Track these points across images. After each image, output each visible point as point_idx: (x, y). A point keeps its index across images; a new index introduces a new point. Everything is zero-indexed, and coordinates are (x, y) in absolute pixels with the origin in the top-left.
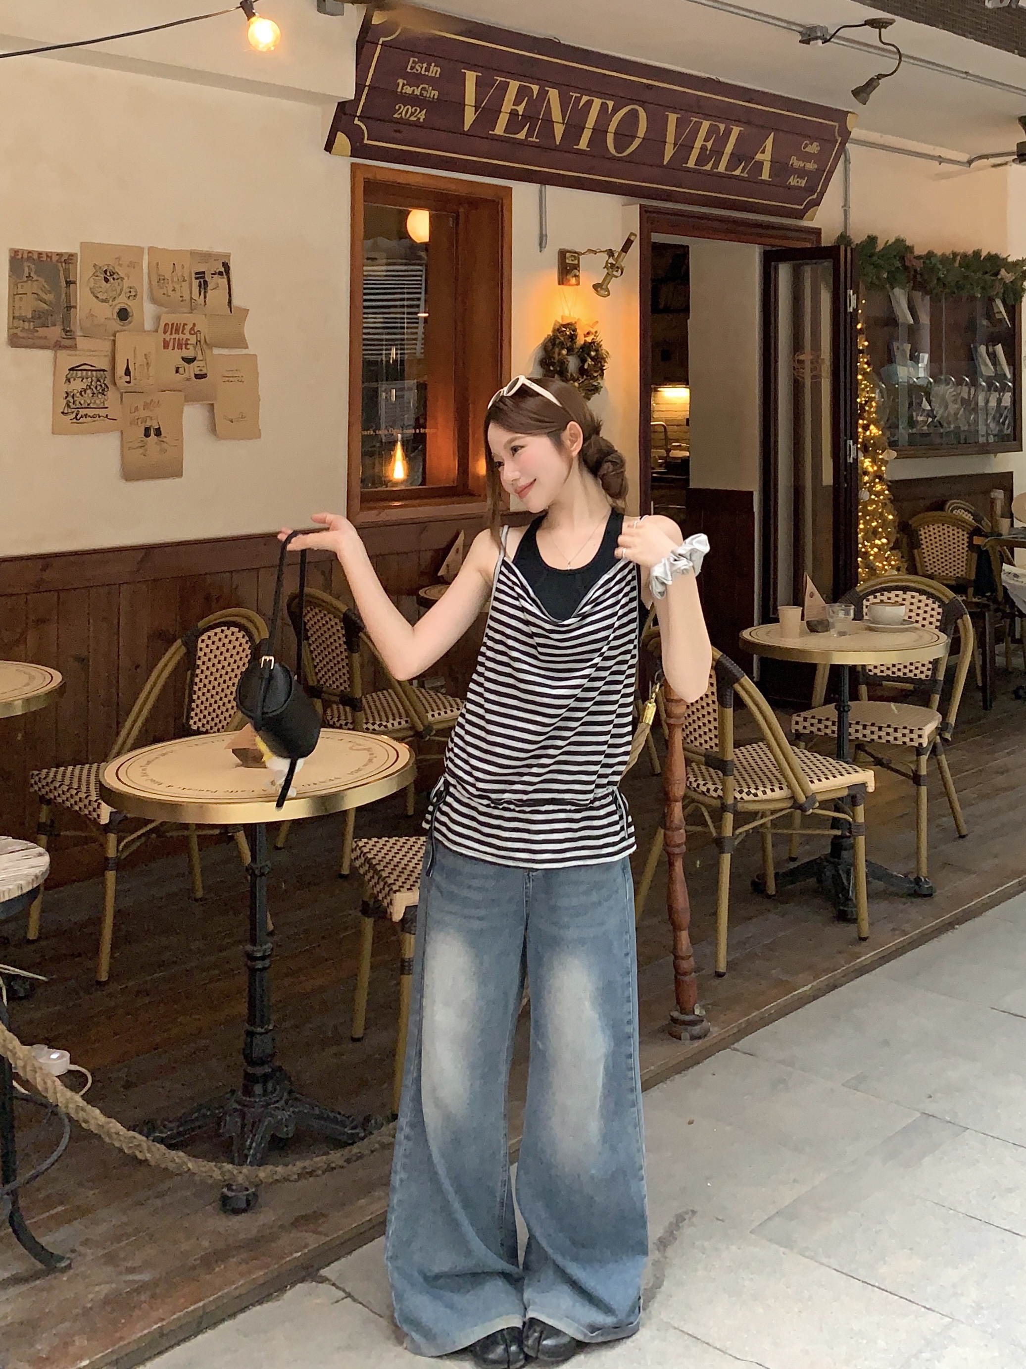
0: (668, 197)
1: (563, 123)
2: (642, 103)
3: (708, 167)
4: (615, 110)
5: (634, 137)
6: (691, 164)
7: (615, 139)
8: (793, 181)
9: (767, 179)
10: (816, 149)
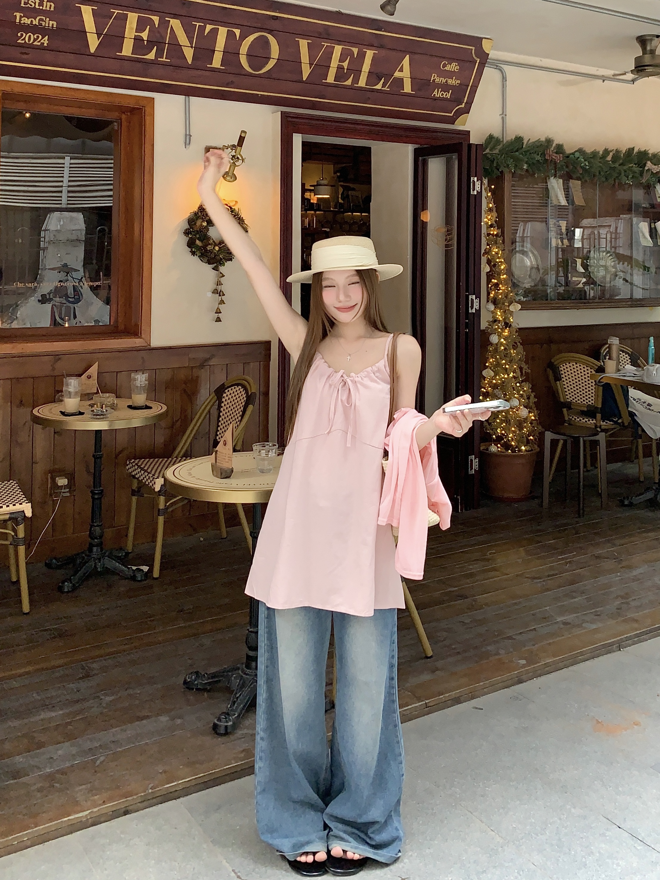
1: (191, 47)
2: (270, 31)
3: (347, 82)
4: (243, 37)
5: (268, 58)
6: (331, 79)
7: (249, 60)
8: (438, 94)
9: (410, 91)
10: (456, 68)
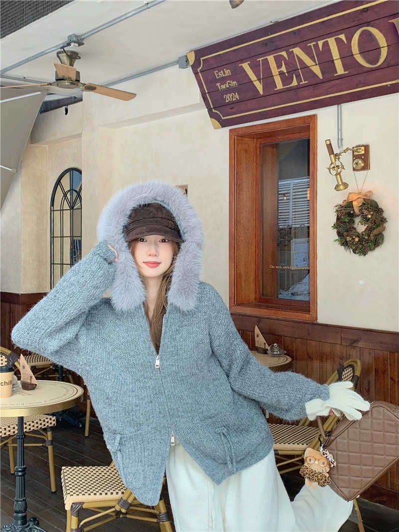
1: (316, 65)
2: (368, 24)
4: (349, 39)
5: (379, 49)
7: (364, 58)
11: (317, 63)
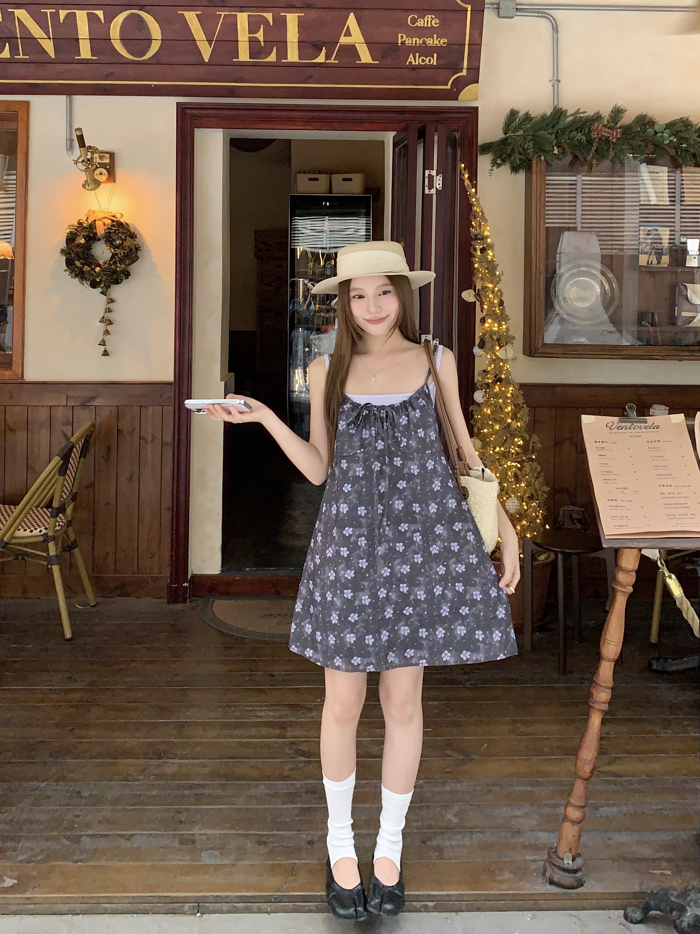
0: (231, 92)
1: (50, 38)
2: (142, 7)
3: (272, 58)
4: (109, 19)
5: (150, 40)
6: (244, 56)
7: (125, 46)
8: (414, 60)
9: (370, 61)
10: (433, 22)
11: (51, 37)
